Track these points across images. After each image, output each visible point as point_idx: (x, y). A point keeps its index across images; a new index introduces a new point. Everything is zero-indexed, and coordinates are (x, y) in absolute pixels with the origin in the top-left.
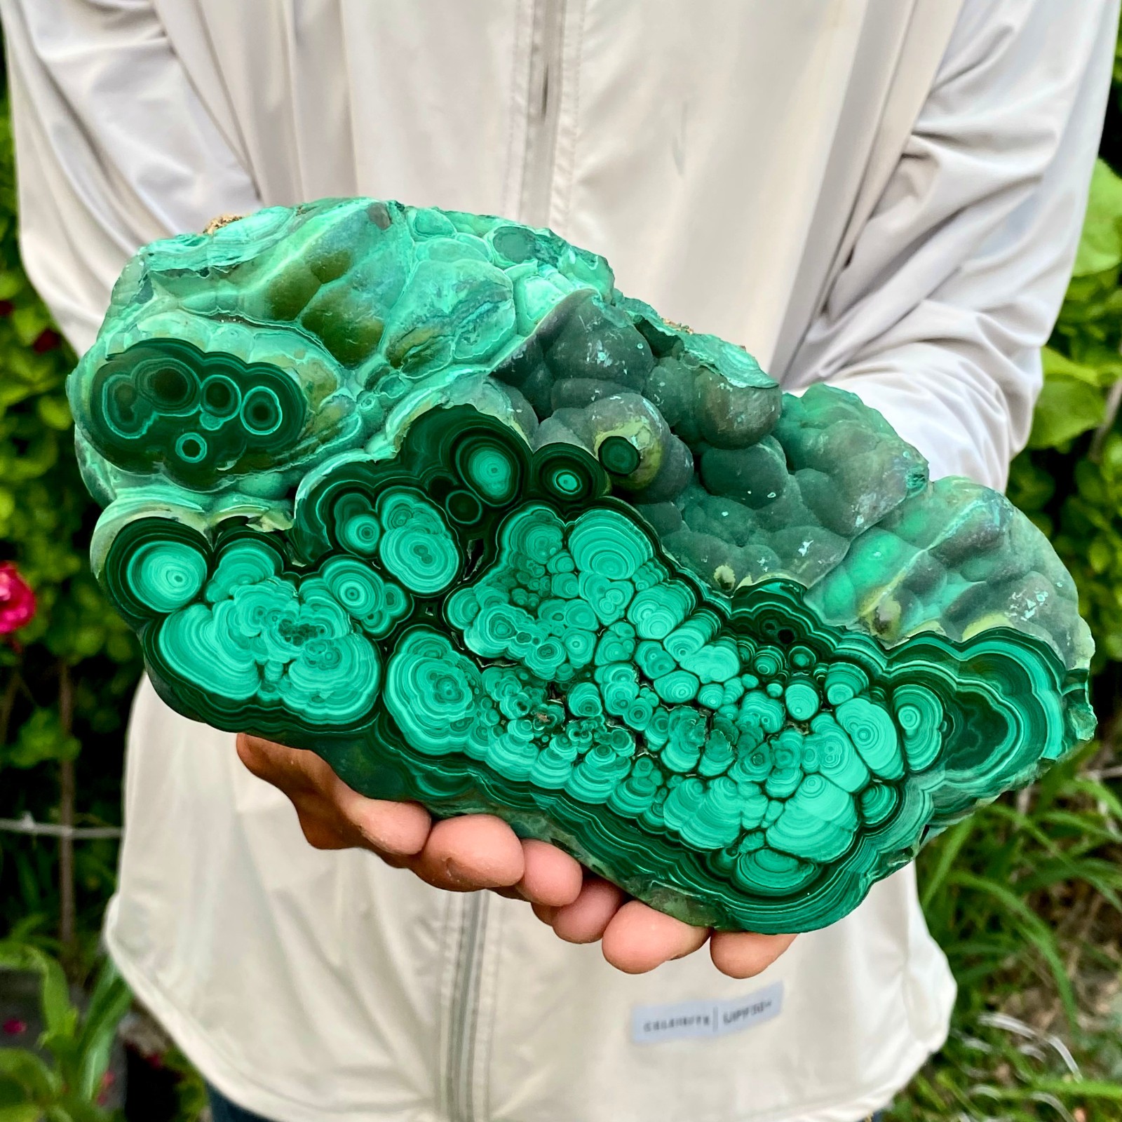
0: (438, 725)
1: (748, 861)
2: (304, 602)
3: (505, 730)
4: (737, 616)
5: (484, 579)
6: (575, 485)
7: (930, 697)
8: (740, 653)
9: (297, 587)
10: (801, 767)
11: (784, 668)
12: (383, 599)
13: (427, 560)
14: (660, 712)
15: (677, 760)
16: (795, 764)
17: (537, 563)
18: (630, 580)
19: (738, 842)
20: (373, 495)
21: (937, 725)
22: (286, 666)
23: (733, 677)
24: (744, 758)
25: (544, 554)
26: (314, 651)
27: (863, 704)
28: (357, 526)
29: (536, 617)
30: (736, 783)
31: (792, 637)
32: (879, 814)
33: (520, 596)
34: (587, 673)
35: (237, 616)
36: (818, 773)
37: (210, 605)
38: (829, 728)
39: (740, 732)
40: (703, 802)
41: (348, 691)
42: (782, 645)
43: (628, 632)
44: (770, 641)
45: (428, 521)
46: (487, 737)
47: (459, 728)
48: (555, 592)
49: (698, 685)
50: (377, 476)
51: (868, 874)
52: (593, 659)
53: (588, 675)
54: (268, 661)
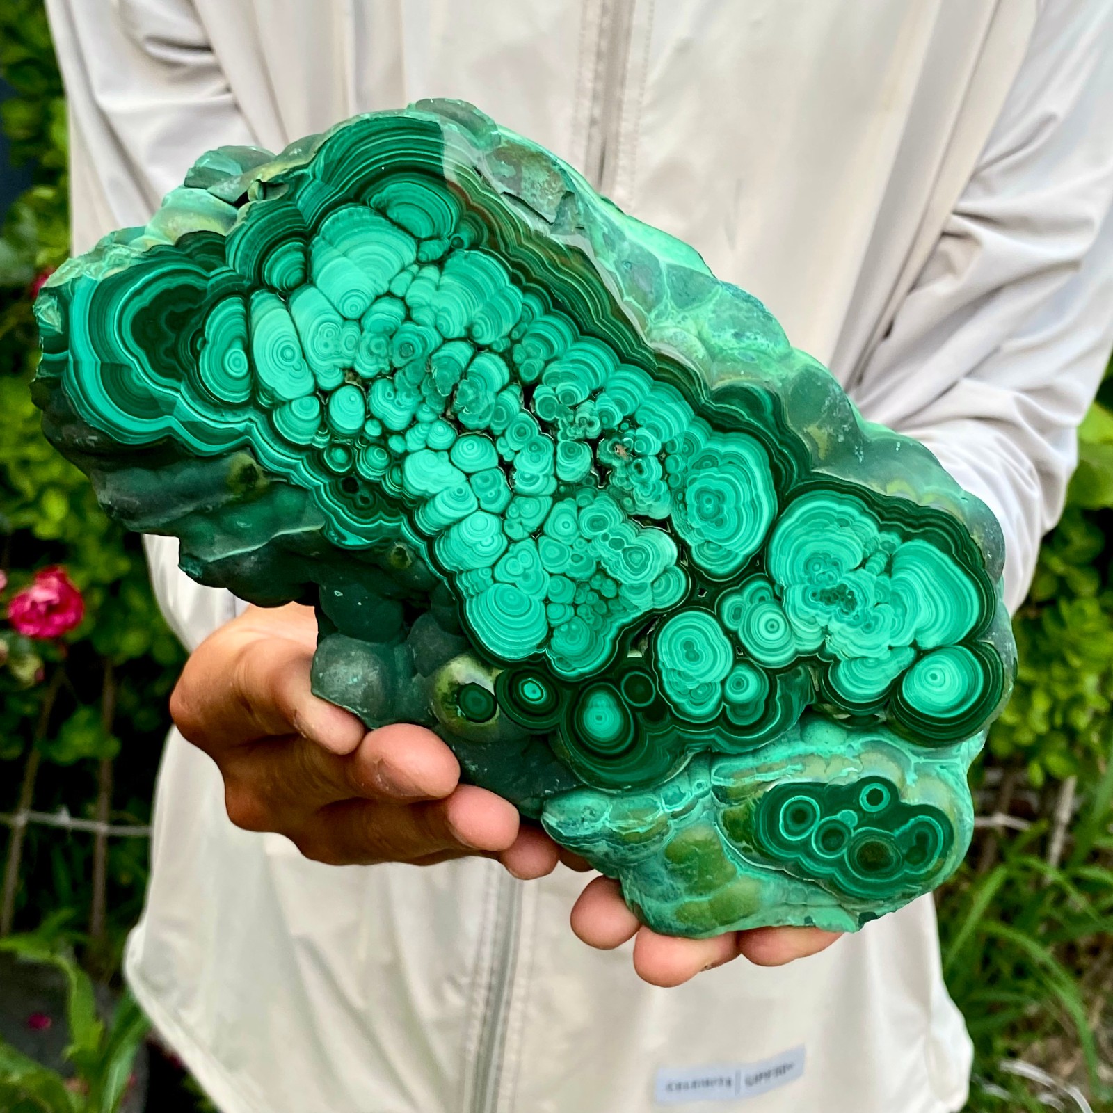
0: (730, 468)
1: (442, 227)
2: (822, 628)
3: (664, 446)
4: (396, 519)
5: (639, 614)
6: (526, 687)
7: (211, 383)
8: (402, 478)
9: (823, 645)
10: (362, 330)
11: (359, 450)
12: (744, 614)
13: (688, 645)
14: (497, 429)
15: (494, 369)
16: (367, 336)
17: (583, 619)
18: (495, 581)
19: (448, 253)
20: (721, 719)
21: (208, 347)
22: (863, 565)
23: (414, 452)
24: (422, 356)
25: (574, 627)
26: (830, 576)
27: (284, 392)
28: (746, 693)
29: (599, 563)
30: (436, 327)
31: (344, 483)
32: (288, 251)
33: (609, 590)
34: (563, 492)
35: (892, 628)
36: (345, 319)
37: (914, 645)
38: (326, 371)
39: (419, 387)
40: (476, 312)
41: (810, 526)
42: (356, 478)
43: (511, 527)
44: (368, 483)
45: (676, 683)
46: (684, 443)
47: (710, 460)
48: (573, 586)
49: (453, 452)
50: (713, 736)
51: (311, 178)
52: (553, 505)
53: (562, 489)
54: (878, 575)
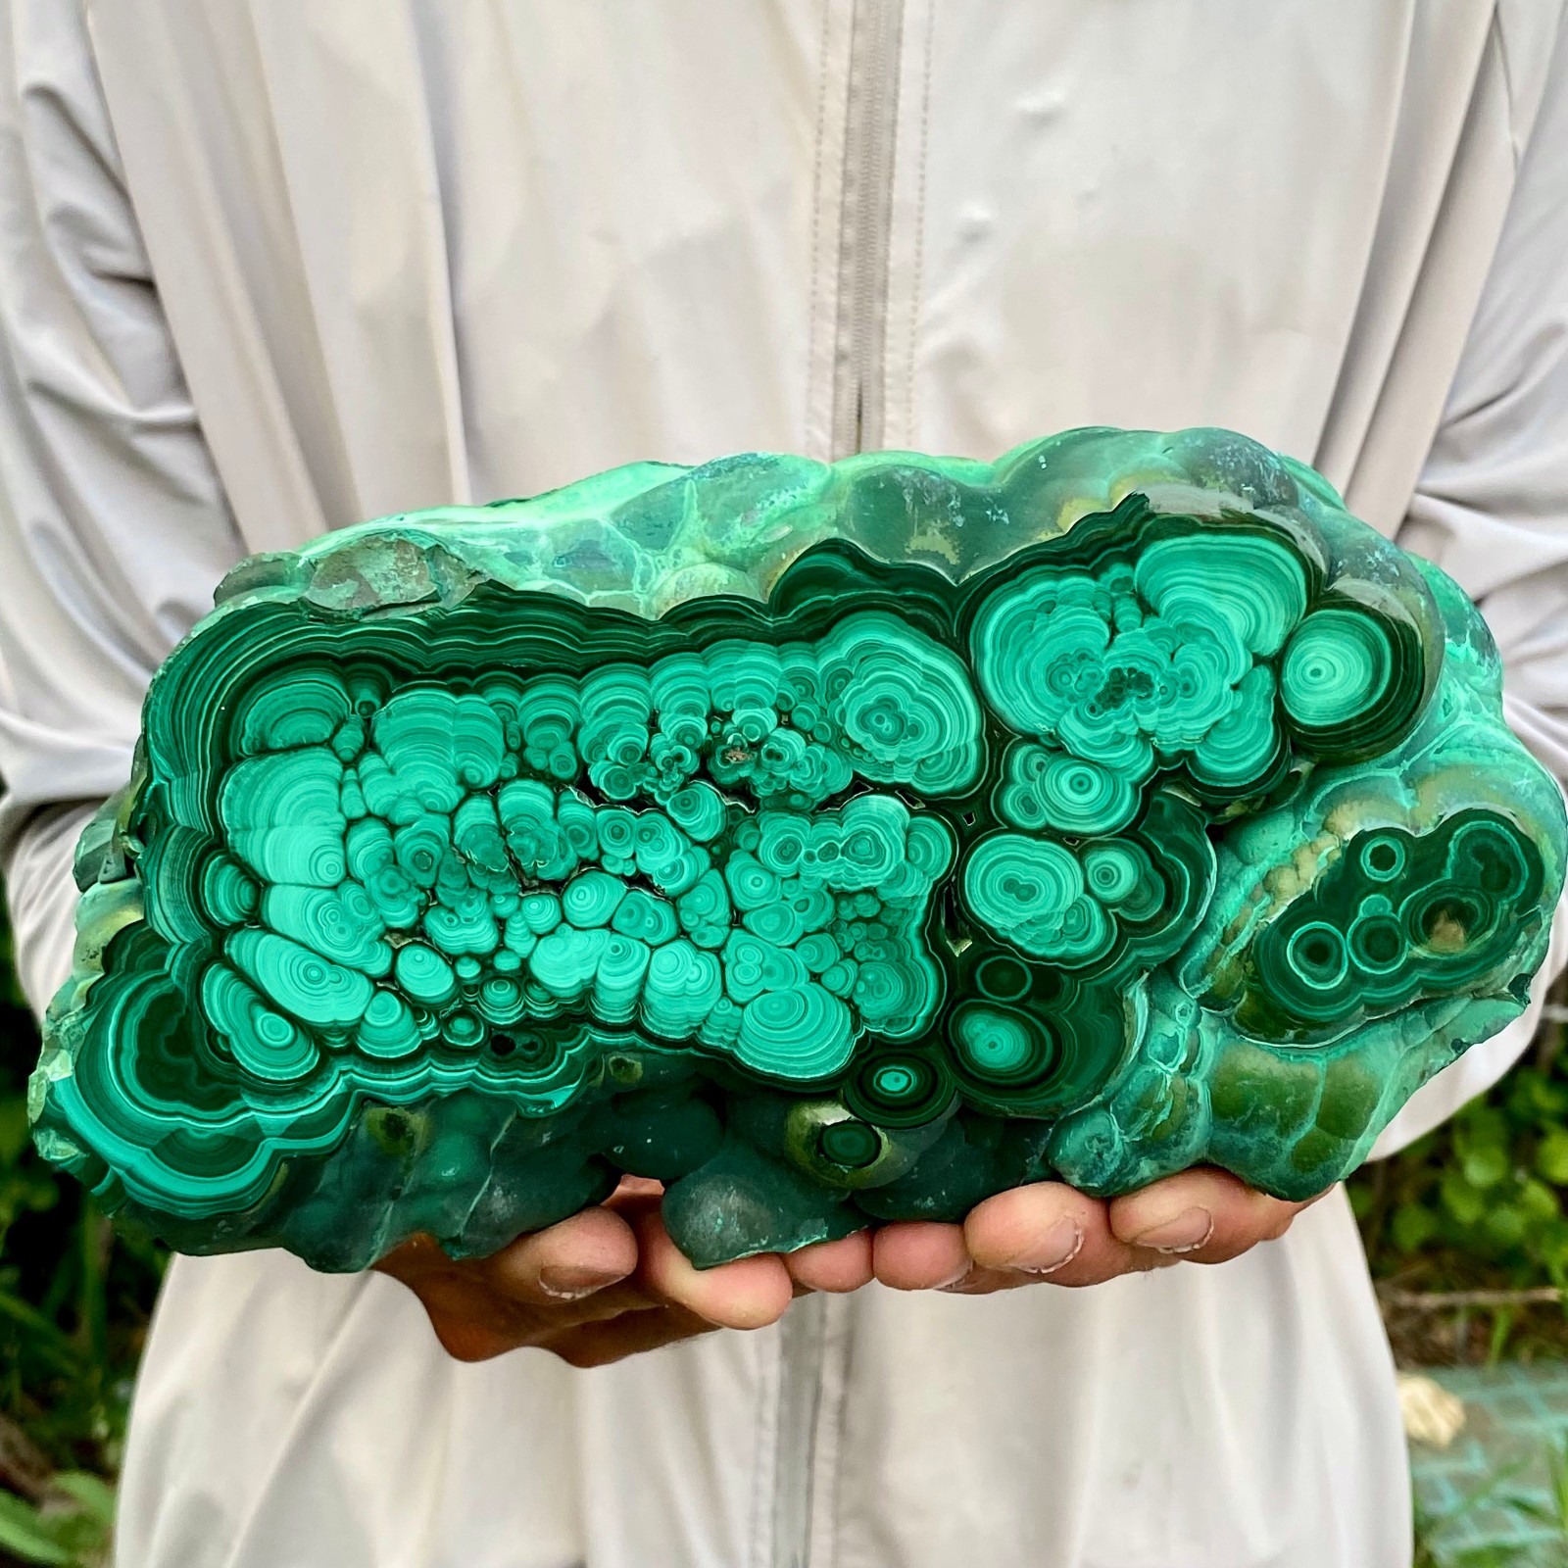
0: (868, 665)
1: (336, 708)
2: (1137, 736)
3: (777, 709)
4: (580, 1037)
5: (925, 902)
6: (883, 1083)
7: (269, 1071)
8: (545, 990)
9: (1157, 752)
10: (361, 883)
11: (476, 1003)
12: (1038, 799)
13: (1010, 885)
14: (590, 853)
15: (526, 797)
16: (372, 883)
17: (872, 961)
18: (743, 1006)
19: (368, 728)
20: (1126, 930)
21: (233, 1039)
22: (1114, 631)
23: (531, 954)
24: (444, 853)
25: (870, 977)
26: (1088, 675)
27: (347, 1015)
28: (1123, 878)
29: (830, 890)
30: (428, 811)
31: (495, 1048)
32: (215, 875)
33: (867, 907)
34: (720, 852)
35: (1215, 666)
36: (335, 888)
37: (1258, 660)
38: (364, 957)
39: (472, 885)
40: (453, 758)
41: (1014, 643)
42: (500, 1033)
43: (702, 936)
44: (517, 1027)
45: (1037, 935)
46: (794, 685)
47: (840, 676)
48: (826, 937)
49: (569, 917)
50: (1134, 955)
51: (167, 784)
52: (723, 875)
53: (715, 850)
54: (1142, 626)
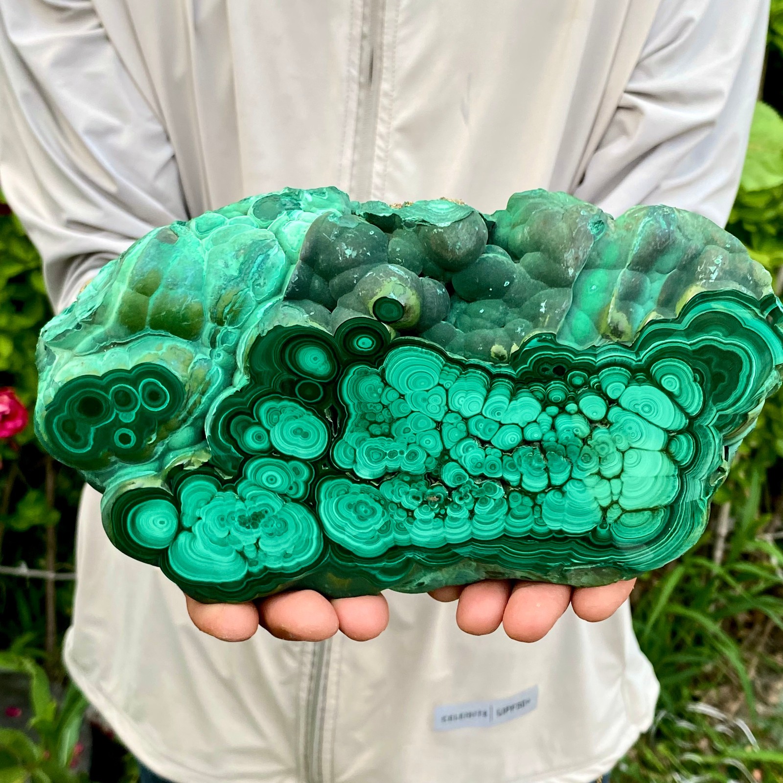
0: (371, 535)
1: (617, 527)
2: (245, 499)
3: (415, 519)
4: (520, 374)
5: (347, 429)
6: (371, 342)
7: (676, 363)
8: (535, 396)
9: (236, 492)
10: (618, 450)
11: (570, 392)
12: (292, 473)
13: (306, 435)
14: (506, 459)
15: (535, 484)
16: (613, 449)
17: (374, 403)
18: (439, 384)
19: (604, 518)
20: (249, 412)
21: (692, 379)
22: (257, 545)
23: (540, 414)
24: (576, 461)
25: (375, 395)
26: (268, 527)
27: (634, 389)
28: (251, 436)
29: (393, 437)
30: (581, 480)
31: (563, 369)
32: (686, 456)
33: (375, 429)
34: (445, 456)
35: (209, 528)
36: (631, 448)
37: (189, 530)
38: (620, 416)
39: (565, 446)
40: (566, 503)
41: (302, 541)
42: (560, 377)
43: (456, 418)
44: (549, 379)
45: (293, 411)
46: (405, 528)
47: (383, 531)
48: (396, 416)
49: (520, 430)
50: (245, 399)
51: (702, 497)
52: (444, 446)
53: (447, 458)
54: (244, 546)
